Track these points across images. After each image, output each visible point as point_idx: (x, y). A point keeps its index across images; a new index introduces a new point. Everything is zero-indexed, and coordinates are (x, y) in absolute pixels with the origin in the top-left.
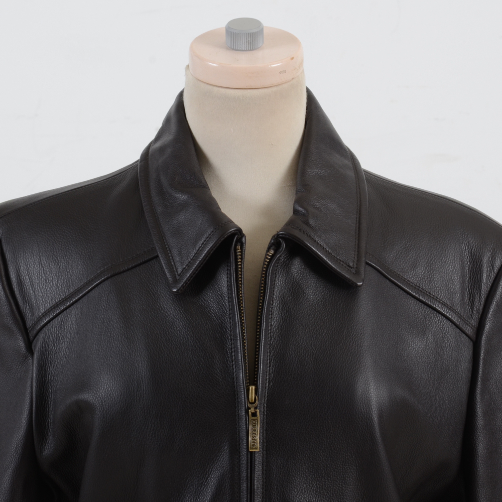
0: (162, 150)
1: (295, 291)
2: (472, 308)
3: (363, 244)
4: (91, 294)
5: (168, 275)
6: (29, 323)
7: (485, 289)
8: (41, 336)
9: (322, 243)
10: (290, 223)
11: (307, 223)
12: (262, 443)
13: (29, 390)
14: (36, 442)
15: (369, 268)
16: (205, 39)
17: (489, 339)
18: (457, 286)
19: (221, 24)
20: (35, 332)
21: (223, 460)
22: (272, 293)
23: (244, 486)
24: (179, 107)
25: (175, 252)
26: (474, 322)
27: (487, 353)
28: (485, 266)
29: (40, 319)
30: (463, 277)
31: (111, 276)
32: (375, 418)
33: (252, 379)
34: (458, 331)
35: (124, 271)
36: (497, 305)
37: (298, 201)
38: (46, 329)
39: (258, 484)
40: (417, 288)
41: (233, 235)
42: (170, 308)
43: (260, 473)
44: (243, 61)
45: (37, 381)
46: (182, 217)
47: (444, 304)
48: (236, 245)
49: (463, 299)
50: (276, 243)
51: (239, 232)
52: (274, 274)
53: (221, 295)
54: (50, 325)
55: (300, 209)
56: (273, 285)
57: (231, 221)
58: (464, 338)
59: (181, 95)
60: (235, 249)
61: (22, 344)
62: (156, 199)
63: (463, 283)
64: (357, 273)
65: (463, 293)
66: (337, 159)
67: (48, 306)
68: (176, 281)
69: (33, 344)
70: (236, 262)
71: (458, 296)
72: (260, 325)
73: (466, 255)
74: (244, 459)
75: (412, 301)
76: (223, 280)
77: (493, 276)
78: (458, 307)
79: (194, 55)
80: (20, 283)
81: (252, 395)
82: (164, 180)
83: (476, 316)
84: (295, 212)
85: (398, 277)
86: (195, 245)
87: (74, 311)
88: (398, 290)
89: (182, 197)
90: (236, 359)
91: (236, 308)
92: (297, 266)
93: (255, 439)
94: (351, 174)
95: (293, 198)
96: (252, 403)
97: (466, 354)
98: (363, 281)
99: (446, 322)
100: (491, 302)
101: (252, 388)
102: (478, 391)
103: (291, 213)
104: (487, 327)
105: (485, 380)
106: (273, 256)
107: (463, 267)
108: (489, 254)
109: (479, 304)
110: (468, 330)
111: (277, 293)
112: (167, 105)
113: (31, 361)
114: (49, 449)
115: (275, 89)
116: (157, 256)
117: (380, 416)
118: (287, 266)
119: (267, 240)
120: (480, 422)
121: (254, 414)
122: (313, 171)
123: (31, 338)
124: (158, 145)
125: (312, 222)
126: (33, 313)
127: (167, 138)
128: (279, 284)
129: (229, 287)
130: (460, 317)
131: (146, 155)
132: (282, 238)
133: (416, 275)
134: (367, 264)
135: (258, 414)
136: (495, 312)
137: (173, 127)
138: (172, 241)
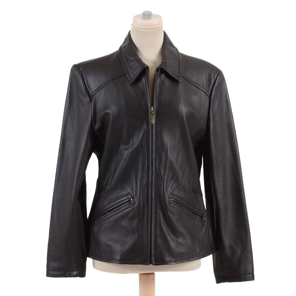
0: (125, 46)
1: (163, 83)
2: (209, 88)
3: (180, 70)
4: (108, 85)
5: (129, 79)
6: (90, 93)
7: (212, 83)
8: (94, 96)
9: (170, 70)
10: (161, 64)
11: (165, 64)
12: (155, 122)
13: (91, 111)
14: (93, 125)
15: (182, 77)
16: (137, 16)
17: (214, 97)
18: (205, 82)
19: (141, 13)
20: (92, 96)
21: (145, 126)
22: (157, 83)
23: (150, 133)
24: (129, 35)
25: (130, 73)
26: (210, 92)
27: (213, 100)
28: (212, 77)
29: (93, 92)
30: (206, 80)
31: (113, 80)
32: (184, 115)
33: (152, 105)
34: (205, 94)
35: (117, 78)
36: (216, 88)
37: (163, 59)
38: (95, 94)
39: (154, 132)
40: (194, 83)
41: (146, 67)
42: (129, 87)
43: (154, 130)
44: (147, 22)
45: (93, 108)
46: (132, 64)
47: (202, 87)
48: (147, 70)
49: (206, 86)
50: (157, 70)
51: (148, 67)
52: (157, 78)
53: (143, 84)
54: (96, 94)
55: (163, 61)
56: (157, 81)
57: (145, 64)
58: (207, 96)
59: (130, 32)
60: (147, 71)
61: (88, 99)
62: (124, 59)
63: (206, 82)
64: (179, 78)
65: (207, 84)
66: (172, 49)
67: (96, 89)
68: (131, 80)
69: (92, 99)
70: (147, 75)
71: (205, 85)
72: (154, 91)
73: (207, 74)
74: (150, 126)
75: (193, 86)
76: (144, 80)
77: (214, 80)
78: (205, 88)
79: (134, 20)
80: (88, 83)
81: (152, 109)
82: (126, 54)
83: (210, 90)
84: (162, 62)
85: (189, 79)
86: (136, 70)
87: (103, 90)
88: (190, 83)
89: (131, 58)
90: (148, 100)
91: (147, 87)
92: (163, 76)
93: (153, 121)
94: (176, 52)
95: (162, 59)
96: (152, 111)
97: (208, 100)
98: (181, 80)
99: (202, 92)
100: (214, 87)
101: (152, 107)
102: (211, 110)
103: (161, 62)
104: (213, 93)
105: (213, 108)
106: (157, 73)
107: (206, 77)
108: (213, 74)
109: (211, 88)
110: (208, 94)
111: (158, 83)
112: (126, 34)
113: (91, 104)
114: (97, 127)
115: (156, 29)
116: (126, 74)
117: (186, 115)
118: (160, 76)
119: (155, 69)
120: (211, 119)
121: (153, 114)
122: (166, 52)
123: (91, 97)
124: (124, 45)
125: (167, 64)
126: (91, 91)
127: (126, 43)
128: (158, 81)
129: (146, 82)
130: (206, 90)
131: (120, 48)
132: (159, 68)
133: (194, 79)
134: (181, 76)
135: (154, 114)
136: (215, 90)
137: (128, 40)
138: (129, 70)
